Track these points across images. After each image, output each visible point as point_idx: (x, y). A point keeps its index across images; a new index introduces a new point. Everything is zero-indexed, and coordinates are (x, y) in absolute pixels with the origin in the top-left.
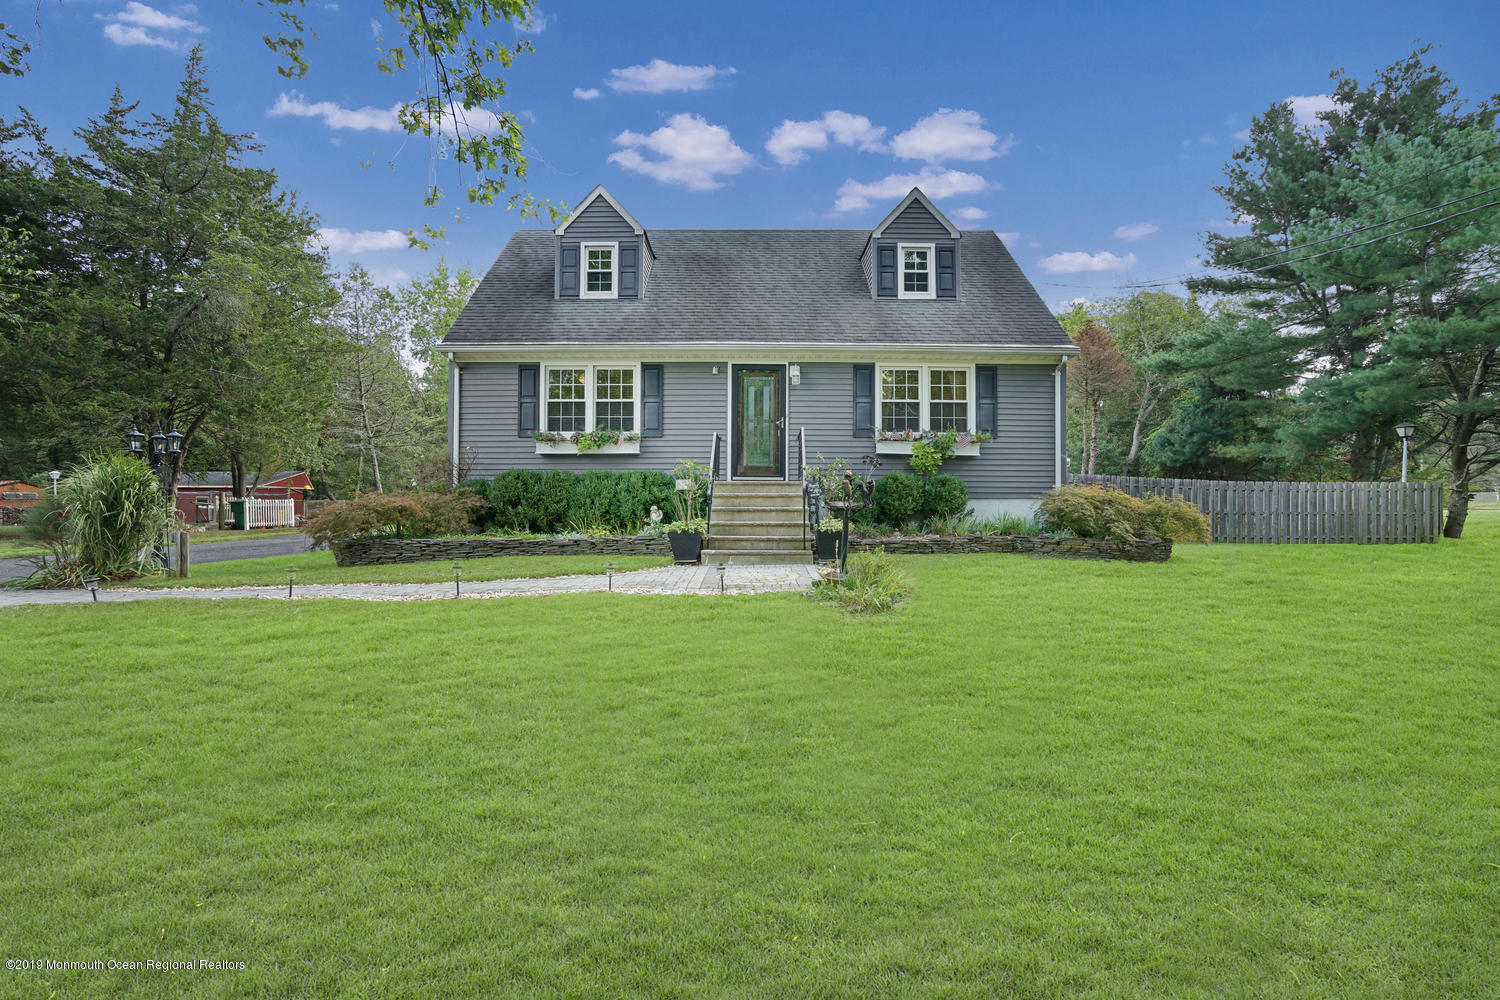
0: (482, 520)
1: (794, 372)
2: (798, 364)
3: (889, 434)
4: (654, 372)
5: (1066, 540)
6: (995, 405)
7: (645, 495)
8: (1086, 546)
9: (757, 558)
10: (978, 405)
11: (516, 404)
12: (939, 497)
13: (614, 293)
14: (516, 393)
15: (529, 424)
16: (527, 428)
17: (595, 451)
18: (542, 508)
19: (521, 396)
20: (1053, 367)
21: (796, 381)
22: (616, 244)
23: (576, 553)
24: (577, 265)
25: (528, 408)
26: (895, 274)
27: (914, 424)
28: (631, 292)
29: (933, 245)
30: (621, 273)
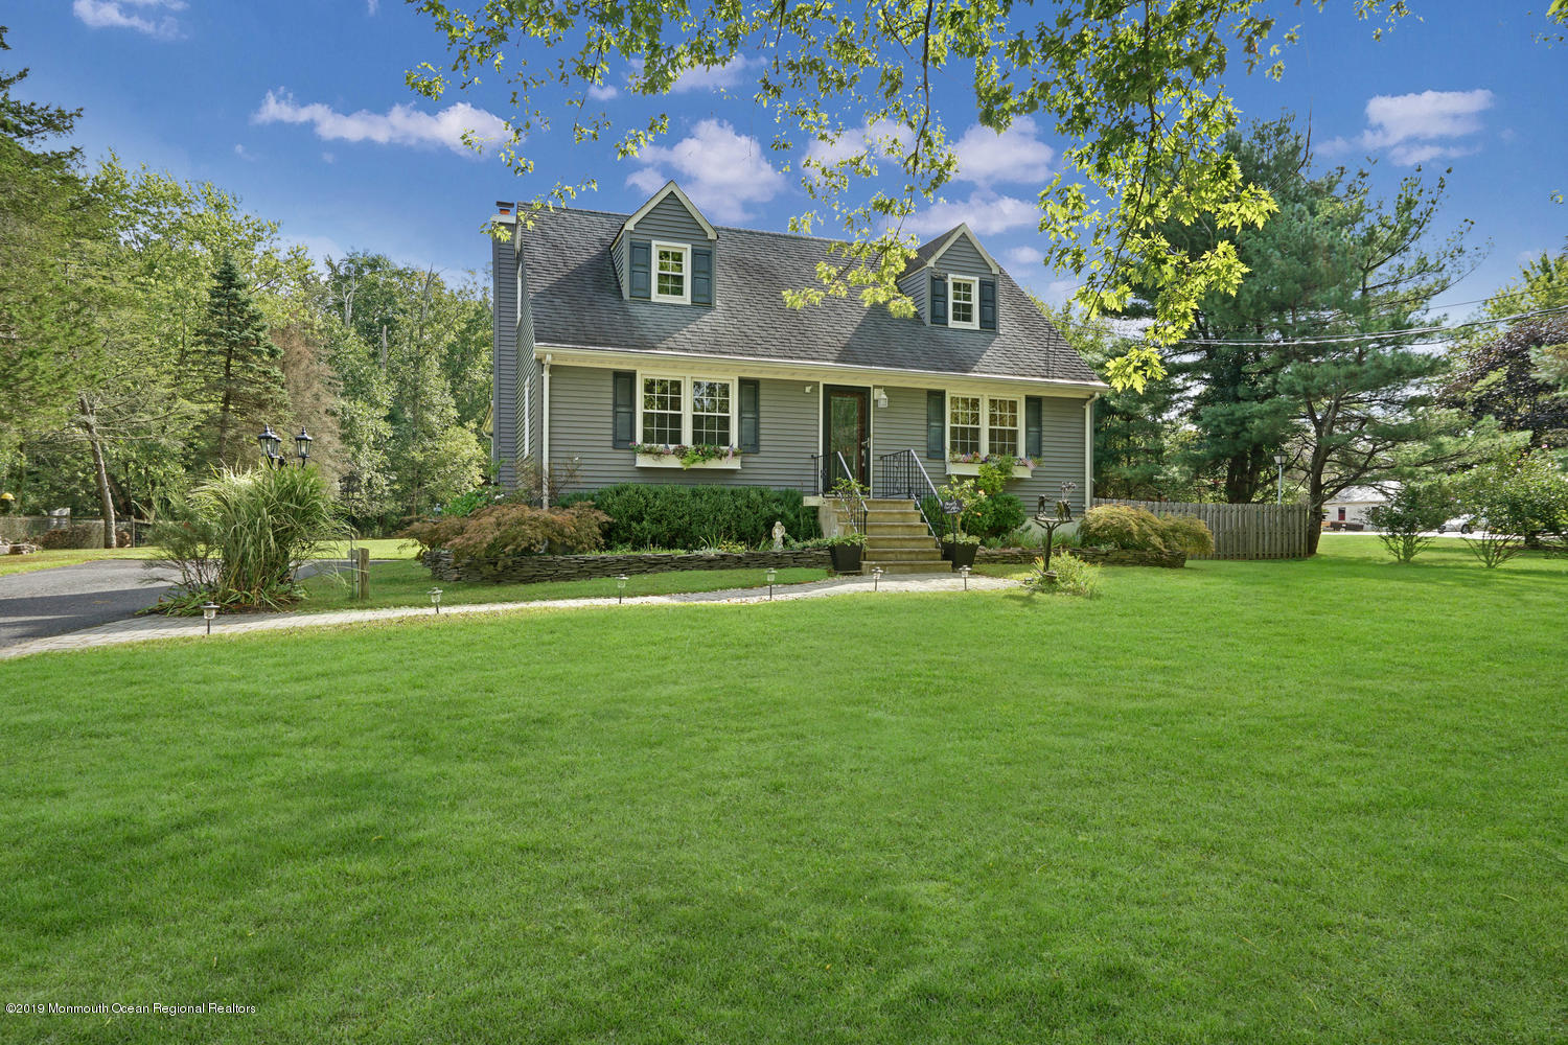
0: (611, 535)
1: (879, 396)
2: (880, 387)
3: (957, 456)
4: (750, 387)
5: (1113, 551)
6: (1040, 432)
7: (765, 512)
8: (1129, 556)
9: (908, 568)
10: (1027, 432)
11: (611, 414)
12: (1008, 515)
13: (686, 299)
14: (611, 402)
15: (626, 436)
16: (622, 439)
17: (699, 465)
18: (665, 523)
19: (615, 405)
20: (1084, 401)
21: (883, 404)
22: (689, 247)
23: (722, 568)
24: (648, 265)
25: (624, 418)
26: (946, 302)
27: (976, 447)
28: (704, 300)
29: (977, 279)
30: (694, 278)
